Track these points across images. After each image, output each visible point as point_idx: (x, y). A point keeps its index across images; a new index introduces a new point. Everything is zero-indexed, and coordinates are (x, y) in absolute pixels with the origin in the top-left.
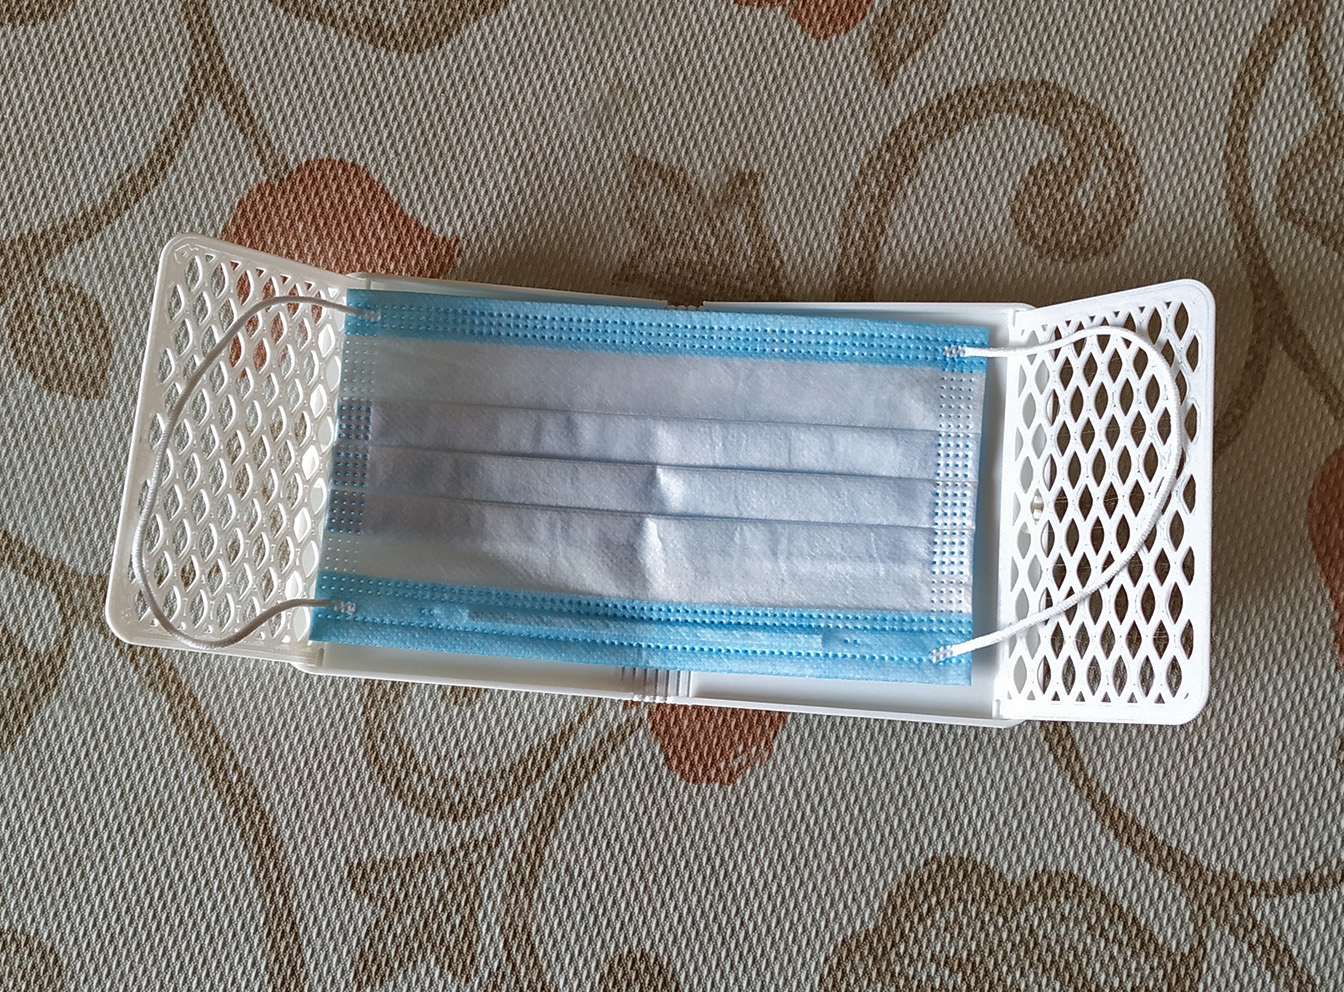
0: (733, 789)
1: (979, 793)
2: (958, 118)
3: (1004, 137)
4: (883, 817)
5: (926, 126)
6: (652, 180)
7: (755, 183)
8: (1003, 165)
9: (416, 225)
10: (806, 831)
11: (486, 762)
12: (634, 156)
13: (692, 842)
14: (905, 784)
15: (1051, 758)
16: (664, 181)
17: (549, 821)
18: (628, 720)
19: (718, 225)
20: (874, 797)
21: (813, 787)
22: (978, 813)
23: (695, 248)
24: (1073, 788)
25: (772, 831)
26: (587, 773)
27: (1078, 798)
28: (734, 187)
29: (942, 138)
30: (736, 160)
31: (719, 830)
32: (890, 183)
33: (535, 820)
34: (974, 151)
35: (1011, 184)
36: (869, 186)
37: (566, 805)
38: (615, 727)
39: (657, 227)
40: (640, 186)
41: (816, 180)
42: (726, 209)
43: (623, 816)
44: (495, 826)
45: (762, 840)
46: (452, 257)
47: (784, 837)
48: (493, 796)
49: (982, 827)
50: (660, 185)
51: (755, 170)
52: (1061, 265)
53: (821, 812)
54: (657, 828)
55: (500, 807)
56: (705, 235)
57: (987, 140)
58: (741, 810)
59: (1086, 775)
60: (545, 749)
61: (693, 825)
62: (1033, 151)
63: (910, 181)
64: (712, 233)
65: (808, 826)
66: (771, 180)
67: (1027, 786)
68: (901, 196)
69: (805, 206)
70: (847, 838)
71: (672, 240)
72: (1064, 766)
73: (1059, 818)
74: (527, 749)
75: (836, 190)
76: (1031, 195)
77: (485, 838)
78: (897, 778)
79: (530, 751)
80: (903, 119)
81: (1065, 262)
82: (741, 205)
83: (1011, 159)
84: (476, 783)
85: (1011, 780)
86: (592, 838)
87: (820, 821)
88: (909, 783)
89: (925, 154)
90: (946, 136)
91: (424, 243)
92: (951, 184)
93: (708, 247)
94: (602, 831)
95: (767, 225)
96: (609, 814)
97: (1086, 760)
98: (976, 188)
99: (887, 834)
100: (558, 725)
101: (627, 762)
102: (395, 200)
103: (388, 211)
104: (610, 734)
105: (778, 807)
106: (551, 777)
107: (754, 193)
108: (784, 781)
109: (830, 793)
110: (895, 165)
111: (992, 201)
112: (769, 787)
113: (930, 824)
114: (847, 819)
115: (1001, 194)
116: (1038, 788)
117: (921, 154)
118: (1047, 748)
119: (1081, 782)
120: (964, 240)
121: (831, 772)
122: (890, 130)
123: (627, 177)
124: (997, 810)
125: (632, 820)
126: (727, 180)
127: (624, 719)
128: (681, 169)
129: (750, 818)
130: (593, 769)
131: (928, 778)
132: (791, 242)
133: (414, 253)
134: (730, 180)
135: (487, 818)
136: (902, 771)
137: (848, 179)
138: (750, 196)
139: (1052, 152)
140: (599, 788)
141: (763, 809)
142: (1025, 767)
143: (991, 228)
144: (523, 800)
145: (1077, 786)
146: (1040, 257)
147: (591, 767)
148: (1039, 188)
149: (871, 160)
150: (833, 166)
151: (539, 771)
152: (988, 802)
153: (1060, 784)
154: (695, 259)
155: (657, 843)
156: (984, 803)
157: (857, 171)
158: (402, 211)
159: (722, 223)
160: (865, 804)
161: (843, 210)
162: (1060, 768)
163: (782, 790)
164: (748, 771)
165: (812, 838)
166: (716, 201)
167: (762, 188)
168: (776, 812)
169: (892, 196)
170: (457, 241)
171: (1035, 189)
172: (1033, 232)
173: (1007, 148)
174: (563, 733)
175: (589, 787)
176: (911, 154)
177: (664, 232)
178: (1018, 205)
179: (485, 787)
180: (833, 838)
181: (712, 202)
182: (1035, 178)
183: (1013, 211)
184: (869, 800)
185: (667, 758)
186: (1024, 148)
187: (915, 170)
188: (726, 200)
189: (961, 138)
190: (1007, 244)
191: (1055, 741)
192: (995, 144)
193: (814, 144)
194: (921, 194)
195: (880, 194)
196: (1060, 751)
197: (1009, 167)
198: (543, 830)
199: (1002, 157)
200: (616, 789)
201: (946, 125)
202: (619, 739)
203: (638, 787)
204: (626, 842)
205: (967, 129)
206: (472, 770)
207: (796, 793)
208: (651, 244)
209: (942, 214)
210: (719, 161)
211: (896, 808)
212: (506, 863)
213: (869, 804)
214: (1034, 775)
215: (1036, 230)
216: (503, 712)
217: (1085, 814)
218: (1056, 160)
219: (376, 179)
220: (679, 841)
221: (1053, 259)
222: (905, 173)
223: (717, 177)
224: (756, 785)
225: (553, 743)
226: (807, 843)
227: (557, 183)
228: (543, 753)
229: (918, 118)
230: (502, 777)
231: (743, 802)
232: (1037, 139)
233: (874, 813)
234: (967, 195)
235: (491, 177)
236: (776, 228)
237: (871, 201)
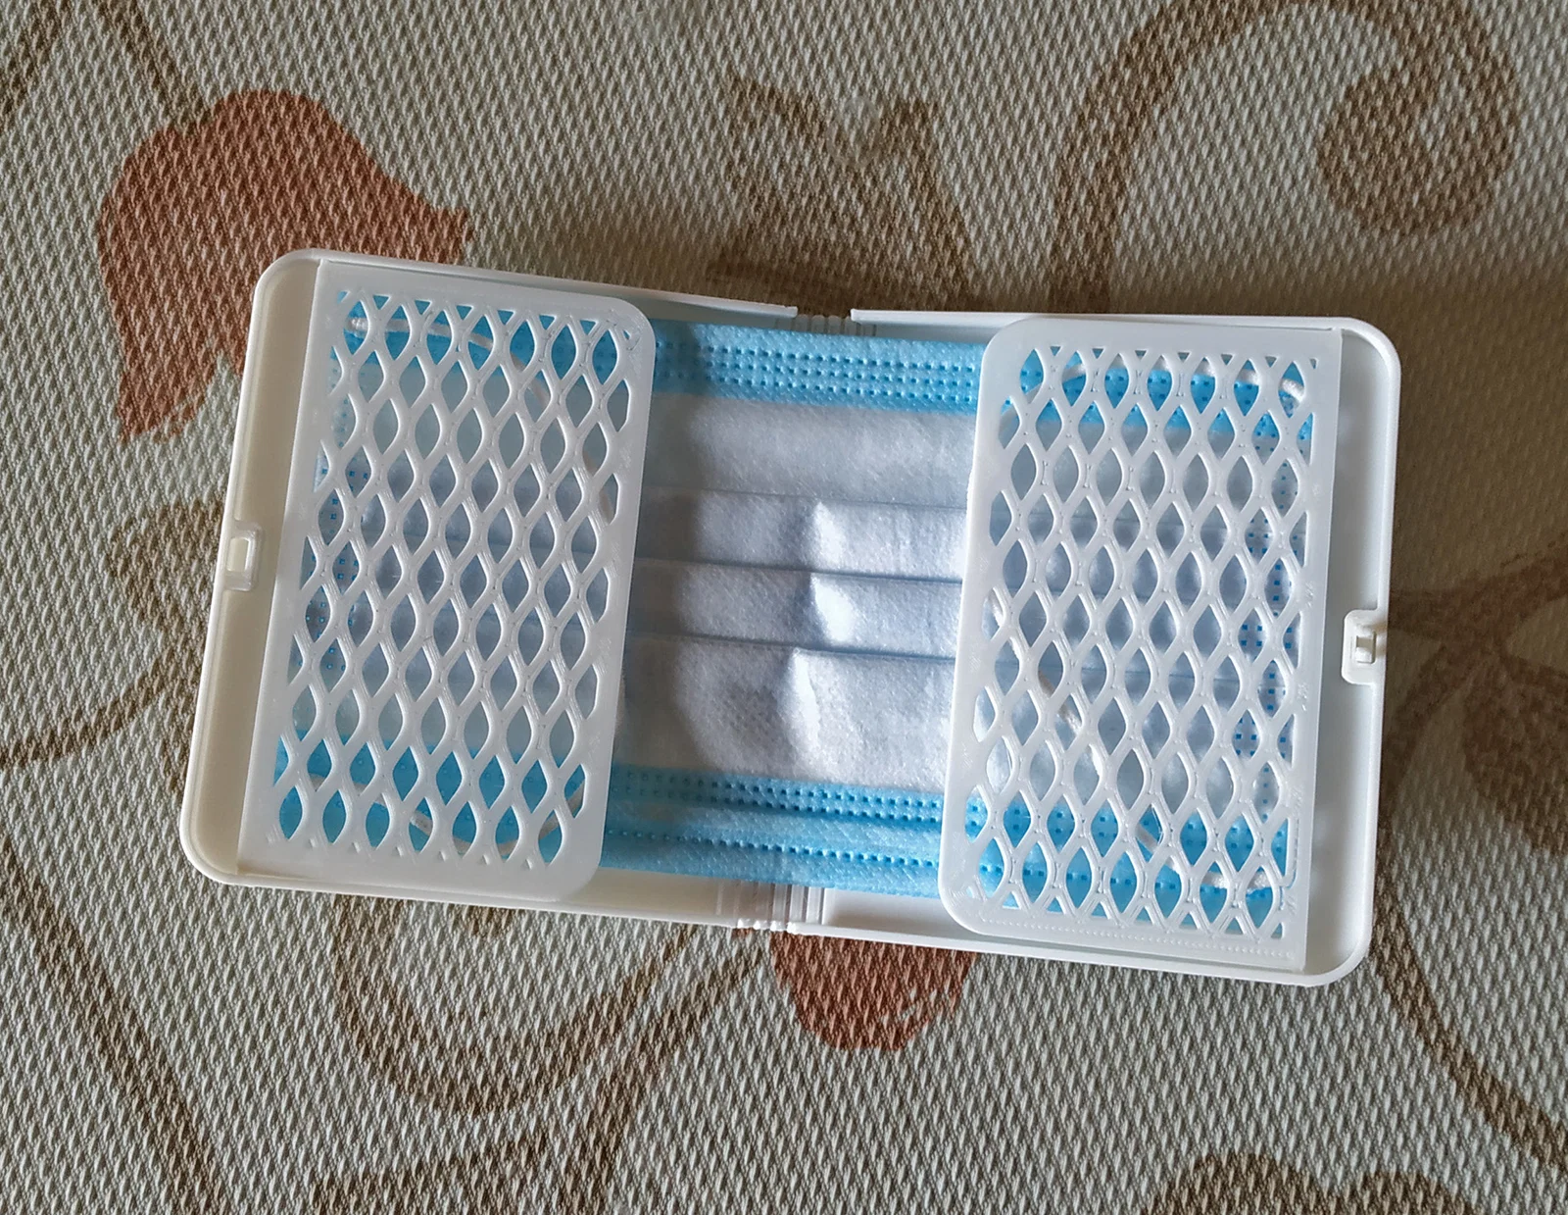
0: (903, 1055)
1: (1278, 1057)
2: (1235, 12)
3: (1306, 42)
4: (1132, 1095)
5: (1186, 27)
6: (765, 117)
7: (924, 119)
8: (1304, 85)
9: (403, 192)
10: (1015, 1117)
11: (523, 1022)
12: (737, 80)
13: (841, 1138)
14: (1165, 1044)
15: (1387, 1000)
16: (784, 117)
17: (621, 1110)
18: (740, 953)
19: (868, 184)
20: (1117, 1064)
21: (1025, 1052)
22: (1277, 1087)
23: (834, 220)
24: (1421, 1046)
25: (962, 1120)
26: (678, 1035)
27: (1428, 1060)
28: (892, 125)
29: (1210, 44)
30: (894, 82)
31: (881, 1120)
32: (1132, 116)
33: (601, 1110)
34: (1259, 64)
35: (1317, 115)
36: (1100, 121)
37: (648, 1086)
38: (721, 964)
39: (774, 189)
40: (746, 126)
41: (1017, 112)
42: (880, 161)
43: (734, 1101)
44: (539, 1120)
45: (948, 1134)
46: (458, 241)
47: (981, 1128)
48: (535, 1073)
49: (1283, 1107)
50: (777, 123)
51: (925, 97)
52: (1396, 238)
53: (1037, 1089)
54: (788, 1118)
55: (546, 1092)
56: (849, 201)
57: (1280, 47)
58: (915, 1088)
59: (1441, 1025)
60: (613, 1000)
61: (842, 1112)
62: (1351, 62)
63: (1162, 112)
64: (860, 198)
65: (1017, 1111)
66: (948, 114)
67: (1351, 1044)
68: (1149, 136)
69: (1002, 153)
70: (1077, 1129)
71: (797, 210)
72: (1406, 1012)
73: (1400, 1092)
74: (586, 1001)
75: (1048, 128)
76: (1348, 131)
77: (523, 1138)
78: (1152, 1035)
79: (591, 1003)
80: (1151, 16)
81: (1402, 234)
82: (903, 154)
83: (1317, 76)
84: (508, 1055)
85: (1326, 1035)
86: (688, 1136)
87: (1036, 1102)
88: (1171, 1042)
89: (1185, 70)
90: (1216, 41)
91: (414, 220)
92: (1225, 115)
93: (853, 220)
94: (702, 1125)
95: (944, 184)
96: (714, 1097)
97: (1441, 1003)
98: (1263, 122)
99: (1138, 1123)
100: (634, 961)
101: (739, 1018)
102: (369, 152)
103: (358, 171)
104: (714, 976)
105: (971, 1083)
106: (624, 1041)
107: (923, 134)
108: (979, 1043)
109: (1050, 1059)
110: (1140, 88)
111: (1289, 141)
112: (958, 1052)
113: (1204, 1105)
114: (1077, 1100)
115: (1302, 130)
116: (1367, 1046)
117: (1178, 70)
118: (1380, 986)
119: (1433, 1037)
120: (1247, 203)
121: (1052, 1027)
122: (1130, 33)
123: (727, 112)
124: (1305, 1082)
125: (748, 1107)
126: (880, 114)
127: (734, 953)
128: (810, 98)
129: (929, 1100)
130: (689, 1029)
131: (1199, 1035)
132: (981, 210)
133: (399, 235)
134: (885, 115)
135: (526, 1107)
136: (1159, 1024)
137: (1068, 110)
138: (917, 140)
139: (1380, 63)
140: (697, 1059)
141: (949, 1085)
142: (1348, 1015)
143: (1288, 183)
144: (581, 1080)
145: (1427, 1043)
146: (1363, 228)
147: (685, 1026)
148: (1361, 120)
149: (1101, 81)
150: (1044, 90)
151: (604, 1035)
152: (1291, 1070)
153: (1400, 1040)
154: (833, 238)
155: (787, 1142)
156: (1286, 1071)
157: (1081, 97)
158: (379, 171)
159: (875, 182)
160: (1104, 1075)
161: (1060, 159)
162: (1401, 1016)
163: (977, 1057)
164: (925, 1029)
165: (1023, 1130)
166: (865, 148)
167: (935, 126)
168: (969, 1089)
169: (1136, 135)
170: (466, 216)
171: (1355, 121)
172: (1352, 189)
173: (1312, 59)
174: (640, 975)
175: (682, 1057)
176: (1164, 71)
177: (785, 198)
178: (1328, 147)
179: (523, 1060)
180: (1056, 1128)
181: (858, 148)
182: (1355, 105)
183: (1321, 156)
184: (1111, 1069)
185: (800, 1011)
186: (1337, 58)
187: (1170, 95)
188: (880, 147)
189: (1240, 44)
190: (1312, 207)
191: (1394, 974)
192: (1293, 52)
193: (1014, 56)
194: (1180, 132)
195: (1117, 133)
196: (1400, 989)
197: (1314, 88)
198: (612, 1124)
199: (1304, 72)
200: (724, 1060)
201: (1217, 23)
202: (728, 982)
203: (756, 1056)
204: (740, 1140)
205: (1249, 30)
206: (502, 1035)
207: (998, 1061)
208: (766, 215)
209: (1212, 164)
210: (868, 85)
211: (1152, 1081)
212: (556, 1175)
213: (1110, 1075)
214: (1360, 1027)
215: (1357, 185)
216: (549, 944)
217: (1439, 1085)
218: (1386, 76)
219: (339, 120)
220: (820, 1138)
221: (1383, 229)
222: (1156, 99)
223: (866, 110)
224: (937, 1049)
225: (626, 990)
226: (1016, 1137)
227: (619, 123)
228: (611, 1006)
229: (1174, 14)
230: (548, 1045)
231: (918, 1077)
232: (1356, 43)
233: (1117, 1089)
234: (1250, 132)
235: (517, 115)
236: (957, 189)
237: (1104, 144)
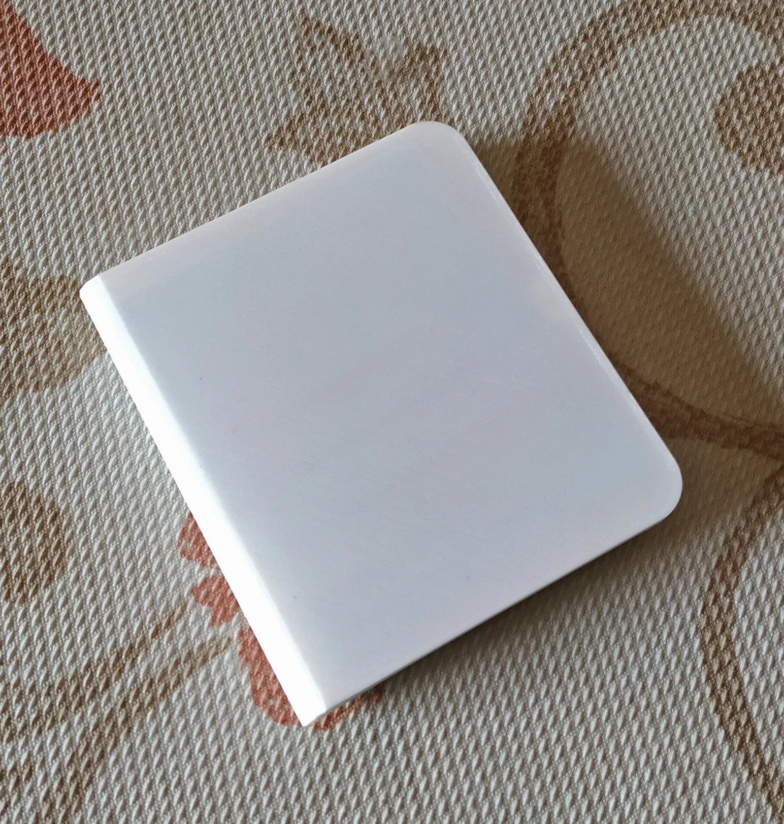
0: (330, 735)
1: (630, 771)
2: (664, 15)
3: (712, 40)
4: (510, 788)
5: (628, 21)
6: (323, 44)
7: (436, 59)
8: (708, 67)
10: (414, 797)
11: (31, 674)
12: (306, 19)
13: (271, 798)
14: (541, 749)
15: (722, 734)
16: (337, 47)
17: (97, 754)
18: (213, 639)
19: (391, 97)
20: (501, 762)
21: (428, 743)
22: (627, 796)
23: (362, 118)
24: (745, 774)
25: (371, 794)
26: (153, 699)
27: (751, 787)
28: (413, 60)
29: (644, 34)
30: (418, 33)
31: (306, 786)
32: (585, 74)
33: (81, 752)
34: (678, 50)
35: (716, 87)
36: (561, 74)
37: (122, 737)
38: (196, 646)
39: (322, 93)
40: (309, 49)
41: (503, 62)
42: (402, 82)
43: (190, 757)
44: (30, 755)
45: (358, 804)
46: (88, 101)
47: (385, 802)
48: (33, 716)
50: (331, 50)
51: (438, 45)
52: (766, 175)
53: (435, 775)
54: (230, 776)
55: (40, 732)
56: (375, 106)
57: (694, 41)
58: (337, 763)
59: (762, 760)
60: (106, 665)
61: (275, 776)
63: (606, 74)
64: (383, 105)
65: (416, 791)
66: (454, 58)
67: (690, 767)
68: (595, 88)
69: (489, 87)
70: (463, 811)
71: (337, 108)
72: (736, 746)
73: (726, 811)
74: (85, 663)
75: (524, 75)
76: (737, 100)
77: (14, 769)
78: (532, 741)
79: (88, 666)
80: (604, 11)
81: (772, 173)
82: (418, 80)
83: (718, 63)
84: (14, 698)
85: (670, 758)
86: (147, 781)
87: (432, 786)
88: (546, 748)
89: (625, 48)
90: (649, 32)
91: (59, 83)
92: (651, 81)
93: (376, 120)
94: (160, 773)
95: (445, 103)
96: (174, 752)
97: (764, 742)
98: (677, 89)
99: (512, 812)
100: (128, 635)
101: (204, 690)
102: (36, 35)
103: (26, 47)
104: (190, 654)
105: (382, 764)
106: (109, 699)
107: (434, 69)
108: (393, 732)
109: (448, 752)
110: (591, 56)
111: (695, 102)
112: (375, 738)
113: (568, 803)
114: (466, 787)
115: (705, 96)
116: (703, 770)
117: (621, 47)
118: (717, 722)
119: (756, 768)
120: (661, 140)
121: (452, 726)
122: (589, 21)
123: (296, 38)
124: (650, 793)
125: (199, 764)
126: (405, 52)
127: (209, 637)
128: (357, 37)
129: (347, 774)
130: (163, 694)
131: (569, 745)
132: (470, 122)
133: (47, 91)
134: (409, 53)
135: (21, 743)
136: (538, 733)
137: (539, 65)
138: (429, 72)
139: (764, 59)
140: (165, 719)
141: (364, 764)
142: (689, 743)
143: (692, 130)
144: (69, 727)
145: (751, 773)
146: (743, 166)
147: (160, 692)
148: (748, 94)
149: (565, 49)
150: (524, 50)
153: (729, 768)
154: (360, 129)
155: (227, 796)
157: (550, 58)
158: (41, 48)
159: (395, 96)
160: (489, 769)
161: (530, 97)
162: (731, 747)
163: (390, 743)
164: (351, 715)
165: (420, 807)
166: (391, 73)
167: (444, 64)
168: (380, 769)
169: (586, 86)
170: (97, 84)
171: (743, 95)
172: (738, 139)
173: (715, 51)
174: (131, 647)
175: (154, 717)
176: (610, 47)
177: (330, 99)
178: (722, 109)
179: (26, 705)
180: (446, 809)
181: (386, 73)
182: (744, 84)
183: (717, 114)
184: (496, 765)
185: (254, 691)
186: (733, 53)
187: (612, 63)
188: (400, 74)
189: (666, 35)
190: (708, 148)
192: (702, 45)
193: (505, 26)
194: (618, 87)
195: (573, 83)
196: (732, 726)
197: (716, 70)
198: (88, 765)
199: (709, 59)
200: (187, 722)
201: (650, 21)
202: (200, 660)
203: (213, 722)
204: (189, 790)
205: (672, 27)
206: (13, 682)
207: (407, 748)
208: (314, 109)
210: (399, 32)
211: (528, 779)
212: (35, 802)
213: (494, 770)
214: (698, 754)
215: (742, 137)
216: (63, 614)
217: (758, 808)
218: (767, 68)
219: (19, 13)
220: (254, 796)
221: (758, 168)
222: (602, 65)
224: (359, 733)
225: (118, 658)
227: (218, 36)
228: (104, 670)
229: (621, 12)
230: (48, 694)
231: (341, 754)
233: (499, 782)
234: (668, 94)
235: (146, 23)
236: (454, 107)
237: (563, 89)
